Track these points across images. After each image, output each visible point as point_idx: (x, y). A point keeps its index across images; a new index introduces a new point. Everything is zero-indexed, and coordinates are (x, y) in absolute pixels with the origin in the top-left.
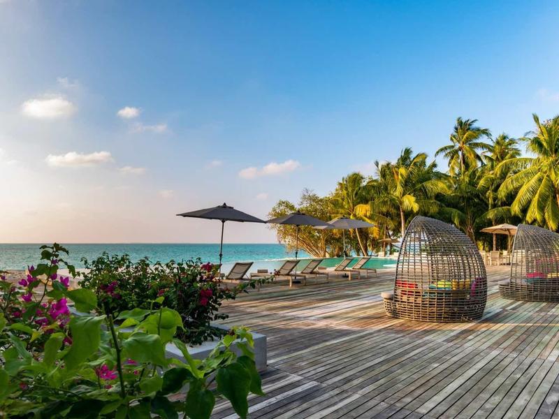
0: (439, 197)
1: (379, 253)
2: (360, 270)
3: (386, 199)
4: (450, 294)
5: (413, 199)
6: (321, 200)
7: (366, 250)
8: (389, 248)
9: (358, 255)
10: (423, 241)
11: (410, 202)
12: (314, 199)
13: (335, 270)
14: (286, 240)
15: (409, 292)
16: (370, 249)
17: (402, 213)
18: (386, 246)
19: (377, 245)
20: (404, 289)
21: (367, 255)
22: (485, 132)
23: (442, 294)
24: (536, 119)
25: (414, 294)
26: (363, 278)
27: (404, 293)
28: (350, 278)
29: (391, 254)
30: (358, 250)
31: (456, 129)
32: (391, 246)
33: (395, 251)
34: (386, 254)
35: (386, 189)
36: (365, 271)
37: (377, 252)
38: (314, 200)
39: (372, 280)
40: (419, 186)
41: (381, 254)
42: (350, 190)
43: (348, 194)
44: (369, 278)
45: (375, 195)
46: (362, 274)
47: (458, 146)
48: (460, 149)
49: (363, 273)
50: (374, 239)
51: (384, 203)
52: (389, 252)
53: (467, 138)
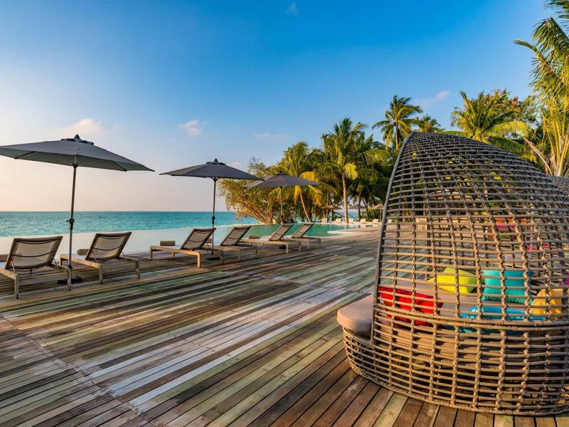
0: (377, 166)
1: (323, 219)
2: (301, 240)
3: (329, 167)
4: (544, 334)
5: (354, 167)
6: (268, 169)
7: (310, 216)
8: (331, 214)
9: (303, 221)
10: (362, 207)
11: (351, 171)
12: (261, 167)
13: (270, 240)
14: (236, 207)
15: (417, 323)
16: (314, 215)
17: (344, 181)
18: (329, 213)
19: (320, 212)
20: (403, 313)
21: (311, 221)
22: (417, 109)
23: (521, 333)
24: (464, 95)
25: (433, 330)
26: (304, 249)
27: (401, 324)
28: (287, 251)
29: (333, 220)
30: (303, 217)
31: (392, 106)
32: (333, 213)
33: (336, 217)
34: (328, 220)
35: (329, 158)
36: (307, 240)
37: (320, 218)
38: (261, 169)
39: (316, 253)
40: (359, 155)
41: (324, 220)
42: (295, 158)
43: (293, 162)
44: (312, 249)
45: (319, 164)
46: (303, 244)
47: (393, 121)
48: (395, 124)
49: (305, 243)
50: (317, 207)
51: (328, 170)
52: (331, 219)
53: (401, 114)
